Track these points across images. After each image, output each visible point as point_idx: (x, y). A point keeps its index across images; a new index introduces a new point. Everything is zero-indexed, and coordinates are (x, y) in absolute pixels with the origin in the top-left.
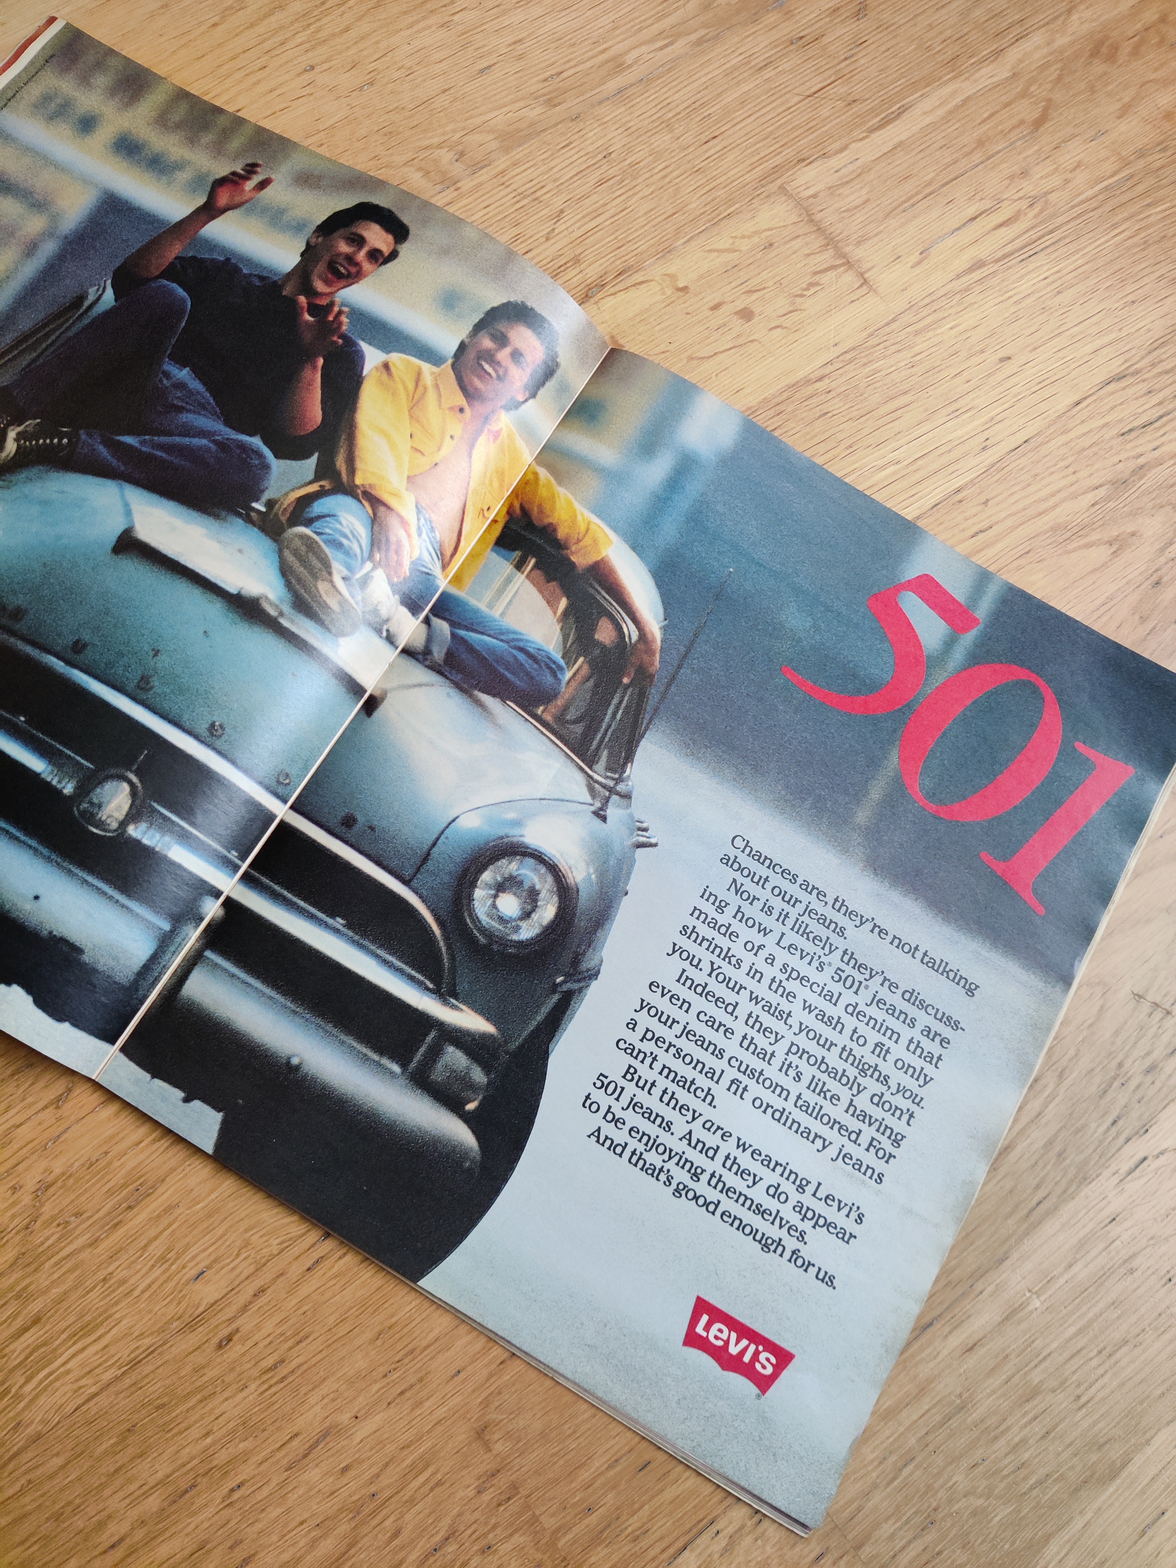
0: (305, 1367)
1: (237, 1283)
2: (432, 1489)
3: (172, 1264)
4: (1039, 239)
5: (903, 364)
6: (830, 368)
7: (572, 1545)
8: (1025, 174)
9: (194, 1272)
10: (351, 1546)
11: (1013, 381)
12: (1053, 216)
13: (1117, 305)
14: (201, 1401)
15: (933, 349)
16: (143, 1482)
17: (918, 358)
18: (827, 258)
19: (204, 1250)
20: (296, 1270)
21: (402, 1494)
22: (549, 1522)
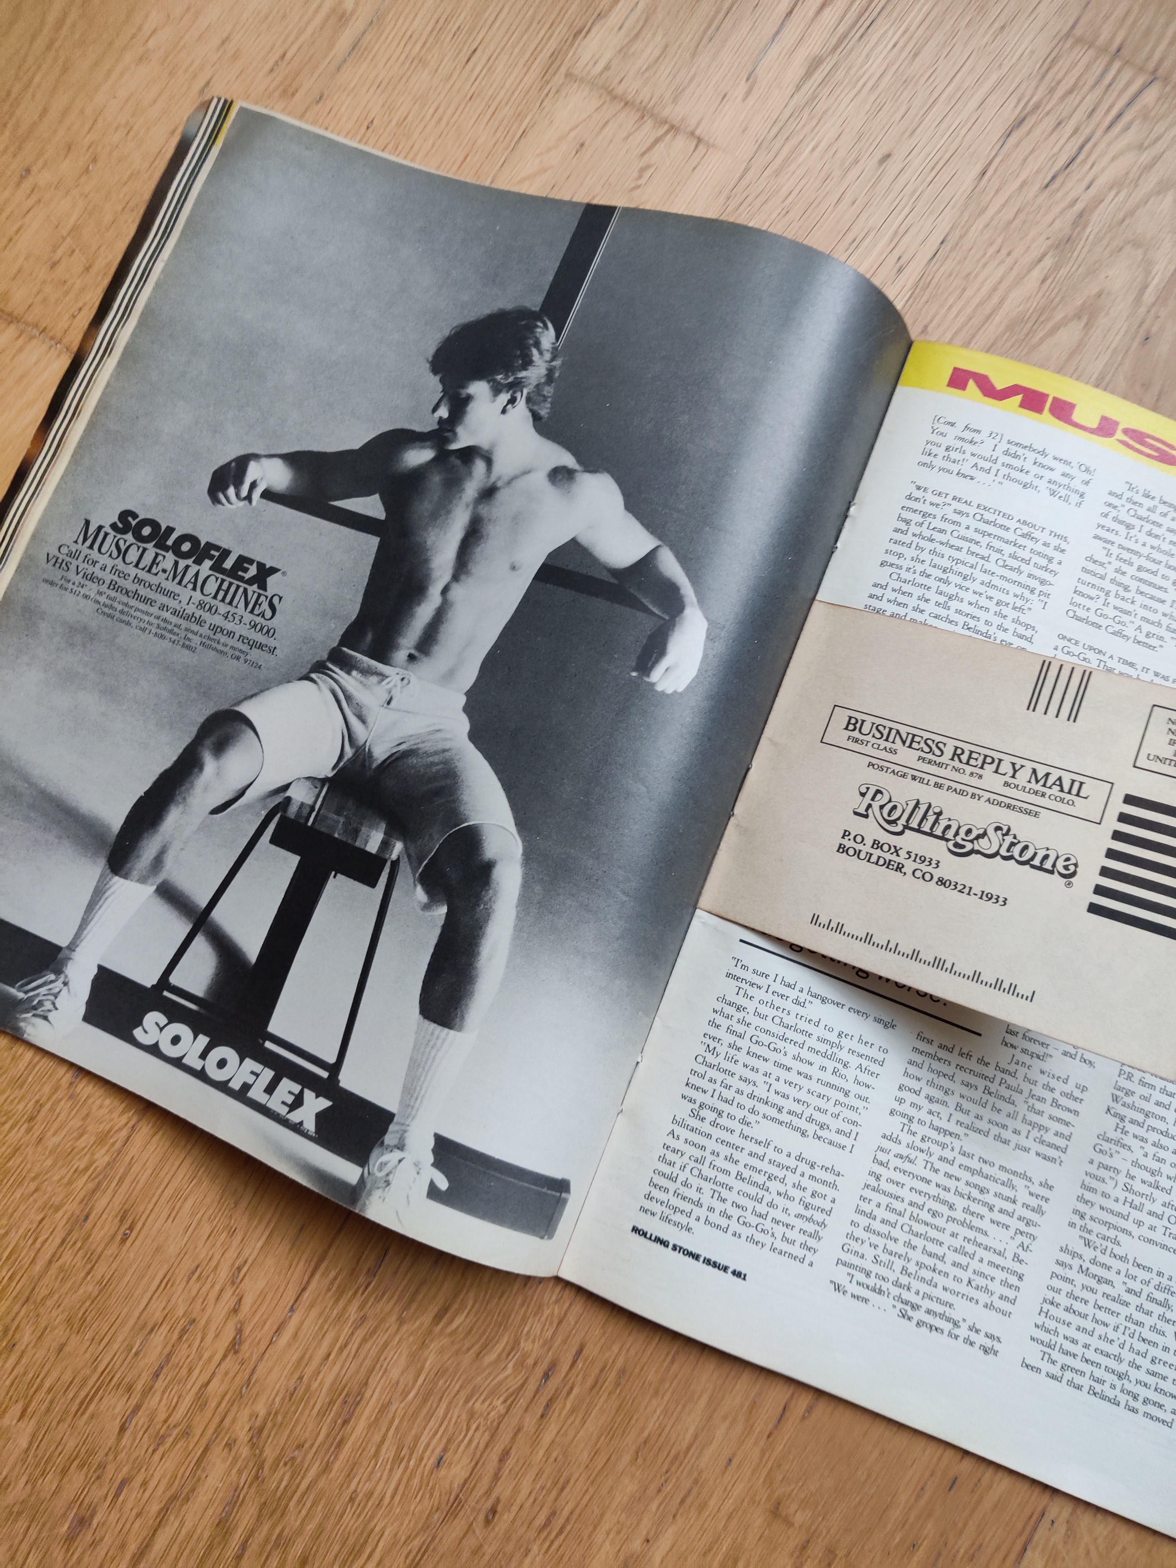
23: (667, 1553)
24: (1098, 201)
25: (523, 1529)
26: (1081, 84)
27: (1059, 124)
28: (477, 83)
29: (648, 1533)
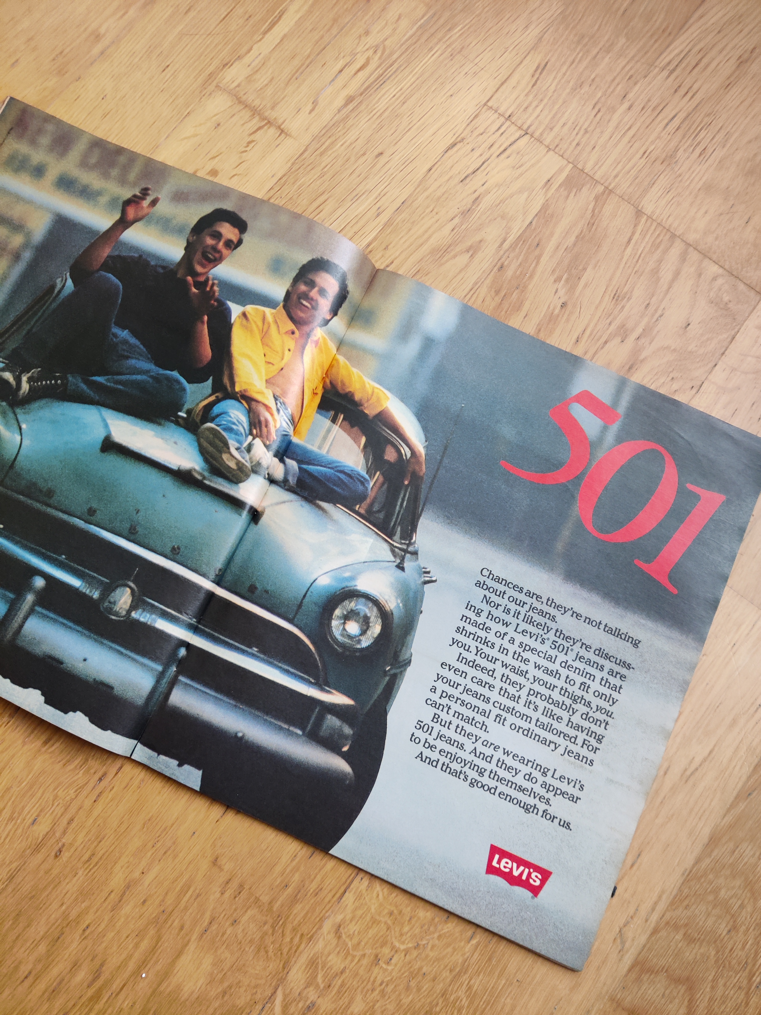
0: (107, 854)
1: (57, 819)
2: (195, 899)
3: (17, 820)
4: (385, 72)
5: (316, 176)
6: (272, 192)
7: (281, 907)
8: (367, 33)
9: (31, 820)
10: (157, 942)
11: (387, 166)
12: (391, 54)
13: (442, 100)
14: (53, 888)
15: (334, 161)
16: (32, 940)
17: (326, 170)
18: (256, 122)
19: (34, 806)
20: (88, 803)
21: (179, 907)
22: (265, 899)
23: (153, 881)
24: (488, 192)
25: (76, 862)
26: (488, 130)
27: (473, 150)
28: (166, 83)
29: (143, 869)
